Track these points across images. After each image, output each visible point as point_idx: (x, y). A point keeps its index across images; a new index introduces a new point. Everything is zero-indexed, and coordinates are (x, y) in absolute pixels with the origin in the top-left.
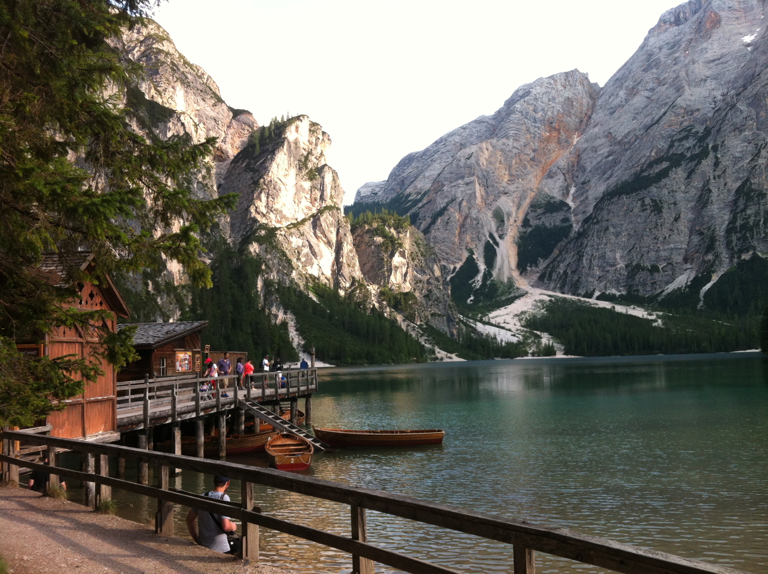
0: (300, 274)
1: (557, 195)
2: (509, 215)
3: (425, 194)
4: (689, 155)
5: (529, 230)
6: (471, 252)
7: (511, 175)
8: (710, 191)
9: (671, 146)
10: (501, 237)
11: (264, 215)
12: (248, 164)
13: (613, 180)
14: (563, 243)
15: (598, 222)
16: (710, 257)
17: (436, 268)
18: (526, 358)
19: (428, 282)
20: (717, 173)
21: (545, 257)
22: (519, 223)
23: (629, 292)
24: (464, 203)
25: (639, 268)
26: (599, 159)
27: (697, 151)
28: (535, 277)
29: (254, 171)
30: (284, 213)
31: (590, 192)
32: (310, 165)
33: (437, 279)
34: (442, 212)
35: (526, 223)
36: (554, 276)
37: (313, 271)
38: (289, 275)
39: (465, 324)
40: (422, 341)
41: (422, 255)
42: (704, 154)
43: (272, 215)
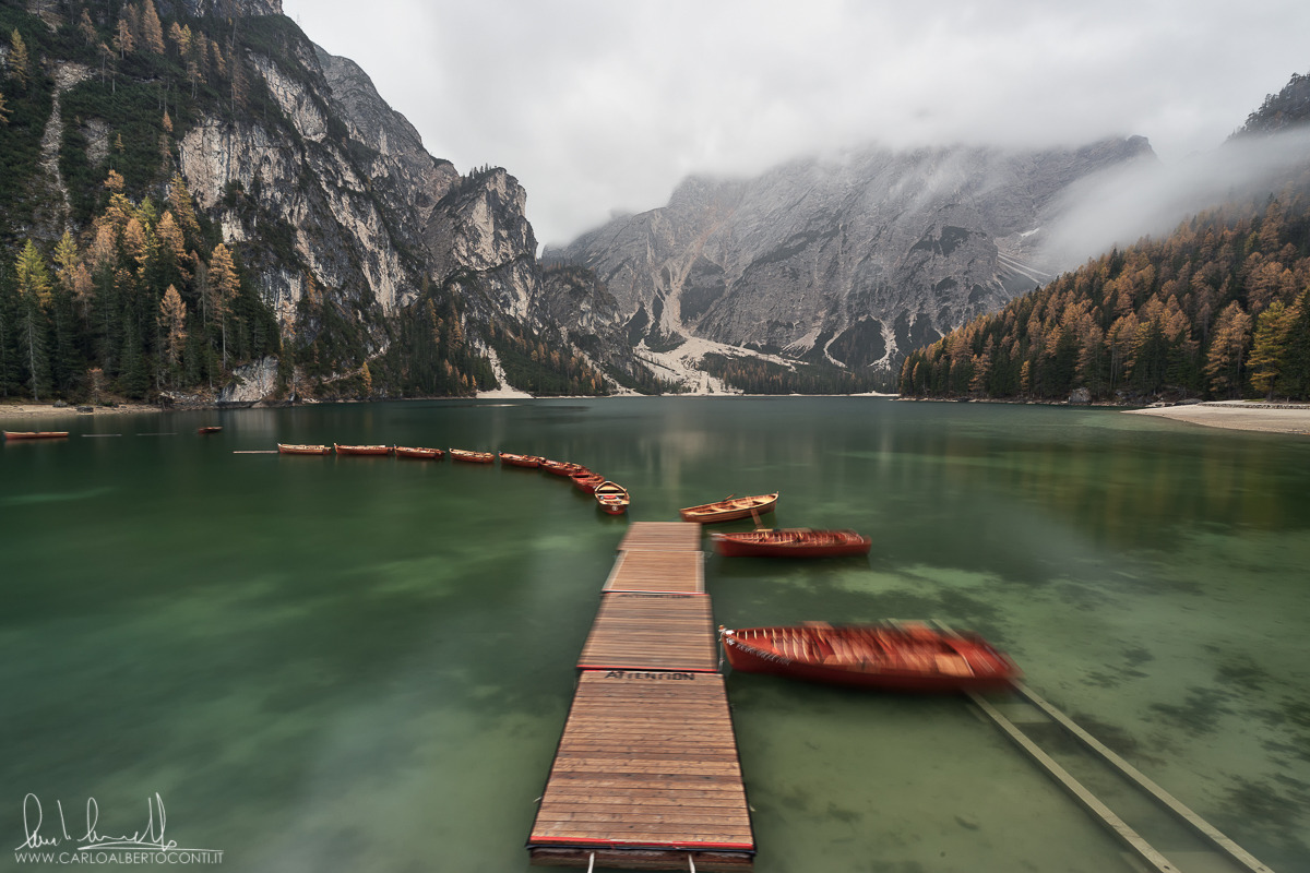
0: (498, 313)
1: (713, 259)
2: (674, 274)
3: (603, 253)
4: (823, 233)
5: (690, 288)
6: (642, 304)
7: (676, 240)
8: (838, 264)
9: (809, 224)
10: (667, 293)
11: (465, 258)
12: (450, 211)
13: (760, 249)
14: (717, 301)
15: (747, 284)
16: (833, 318)
17: (616, 315)
18: (689, 394)
19: (610, 327)
20: (844, 249)
21: (703, 312)
22: (682, 283)
23: (768, 344)
24: (637, 262)
25: (777, 324)
26: (749, 232)
27: (829, 230)
28: (694, 328)
29: (454, 216)
30: (484, 257)
31: (740, 260)
32: (506, 216)
33: (617, 325)
34: (617, 269)
35: (688, 282)
36: (710, 328)
37: (511, 312)
38: (489, 315)
39: (639, 364)
40: (605, 376)
41: (605, 304)
42: (835, 232)
43: (474, 260)
